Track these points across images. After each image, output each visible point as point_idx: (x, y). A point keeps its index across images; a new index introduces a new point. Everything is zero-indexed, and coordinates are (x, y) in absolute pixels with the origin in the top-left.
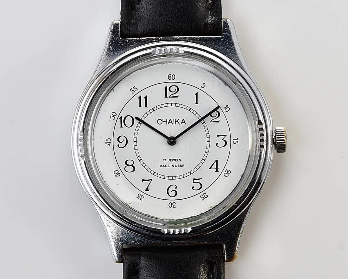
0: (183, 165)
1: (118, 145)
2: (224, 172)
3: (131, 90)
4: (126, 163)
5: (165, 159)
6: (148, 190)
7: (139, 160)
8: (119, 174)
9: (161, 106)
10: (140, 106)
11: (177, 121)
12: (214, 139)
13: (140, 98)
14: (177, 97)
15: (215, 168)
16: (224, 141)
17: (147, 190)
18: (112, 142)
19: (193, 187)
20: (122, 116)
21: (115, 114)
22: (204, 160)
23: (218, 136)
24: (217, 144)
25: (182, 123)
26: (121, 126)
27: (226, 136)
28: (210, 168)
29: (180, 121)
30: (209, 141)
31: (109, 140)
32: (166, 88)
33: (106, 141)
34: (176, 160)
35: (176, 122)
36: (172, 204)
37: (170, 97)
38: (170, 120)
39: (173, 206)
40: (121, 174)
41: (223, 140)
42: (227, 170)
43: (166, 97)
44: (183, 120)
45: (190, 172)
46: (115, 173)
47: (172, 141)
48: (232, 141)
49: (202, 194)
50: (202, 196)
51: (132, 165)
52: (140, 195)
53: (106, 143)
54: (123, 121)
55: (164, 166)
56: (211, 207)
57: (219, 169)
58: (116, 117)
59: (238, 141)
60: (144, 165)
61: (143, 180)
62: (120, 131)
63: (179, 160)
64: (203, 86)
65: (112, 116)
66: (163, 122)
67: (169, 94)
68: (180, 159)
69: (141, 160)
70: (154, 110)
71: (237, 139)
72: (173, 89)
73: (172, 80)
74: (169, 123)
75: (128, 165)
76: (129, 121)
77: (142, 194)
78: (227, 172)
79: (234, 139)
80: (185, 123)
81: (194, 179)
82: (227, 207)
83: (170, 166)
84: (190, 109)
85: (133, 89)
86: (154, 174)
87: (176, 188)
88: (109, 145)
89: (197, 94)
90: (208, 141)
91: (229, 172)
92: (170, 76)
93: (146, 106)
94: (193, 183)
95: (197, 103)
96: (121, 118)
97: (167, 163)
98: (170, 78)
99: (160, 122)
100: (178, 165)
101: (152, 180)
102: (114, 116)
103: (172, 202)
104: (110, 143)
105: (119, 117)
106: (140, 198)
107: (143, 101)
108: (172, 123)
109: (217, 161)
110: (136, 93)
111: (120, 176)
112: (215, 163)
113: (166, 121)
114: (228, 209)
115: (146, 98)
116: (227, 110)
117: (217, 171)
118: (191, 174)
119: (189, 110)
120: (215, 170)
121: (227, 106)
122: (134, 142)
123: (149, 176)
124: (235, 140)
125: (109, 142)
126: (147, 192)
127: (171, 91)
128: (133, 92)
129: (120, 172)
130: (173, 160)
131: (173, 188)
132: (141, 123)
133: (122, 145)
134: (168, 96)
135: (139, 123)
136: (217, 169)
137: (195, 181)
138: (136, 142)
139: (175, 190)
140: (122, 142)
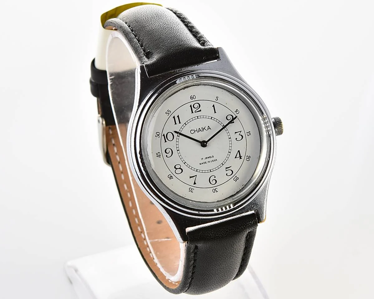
0: (216, 160)
1: (167, 156)
2: (246, 158)
3: (166, 113)
4: (175, 167)
5: (203, 158)
6: (196, 184)
8: (172, 177)
10: (176, 124)
11: (204, 129)
12: (233, 136)
13: (174, 117)
14: (200, 111)
16: (241, 136)
17: (195, 183)
18: (161, 154)
19: (227, 174)
20: (164, 134)
21: (159, 134)
22: (230, 152)
23: (236, 133)
24: (236, 139)
25: (208, 129)
26: (166, 142)
27: (241, 131)
28: (236, 158)
29: (206, 128)
30: (230, 138)
31: (159, 153)
32: (191, 106)
33: (157, 154)
34: (210, 157)
35: (203, 129)
36: (215, 190)
37: (195, 112)
38: (199, 129)
39: (216, 191)
40: (173, 177)
41: (239, 135)
42: (247, 156)
43: (192, 112)
44: (208, 127)
45: (222, 164)
46: (169, 177)
48: (246, 134)
49: (234, 177)
50: (235, 179)
51: (180, 168)
52: (190, 189)
53: (157, 156)
54: (166, 137)
55: (202, 163)
56: (243, 186)
57: (242, 156)
58: (160, 135)
59: (250, 134)
60: (188, 166)
61: (190, 177)
62: (165, 145)
63: (212, 157)
64: (217, 99)
66: (195, 131)
67: (194, 110)
68: (213, 156)
69: (185, 162)
70: (186, 124)
71: (250, 132)
72: (196, 106)
73: (194, 100)
74: (199, 131)
75: (177, 169)
76: (170, 137)
77: (192, 188)
78: (248, 158)
80: (210, 128)
81: (226, 168)
83: (207, 162)
84: (212, 117)
85: (167, 112)
86: (197, 171)
87: (215, 177)
88: (160, 157)
89: (213, 106)
90: (229, 138)
92: (191, 97)
93: (180, 123)
94: (226, 171)
95: (215, 112)
96: (164, 135)
97: (204, 161)
98: (192, 99)
99: (192, 132)
100: (213, 160)
101: (196, 176)
102: (158, 135)
103: (214, 188)
104: (160, 155)
105: (163, 135)
106: (191, 191)
107: (177, 120)
108: (201, 131)
109: (239, 151)
110: (170, 114)
111: (173, 178)
112: (238, 153)
113: (197, 131)
115: (178, 116)
116: (237, 113)
117: (241, 158)
118: (223, 165)
119: (211, 119)
120: (239, 158)
121: (237, 110)
122: (177, 151)
123: (194, 173)
124: (248, 133)
125: (159, 155)
126: (195, 185)
127: (195, 108)
128: (168, 114)
129: (172, 175)
130: (208, 158)
131: (212, 178)
132: (179, 136)
133: (169, 155)
134: (194, 112)
135: (178, 136)
136: (240, 157)
137: (227, 169)
138: (179, 150)
139: (215, 179)
140: (169, 152)
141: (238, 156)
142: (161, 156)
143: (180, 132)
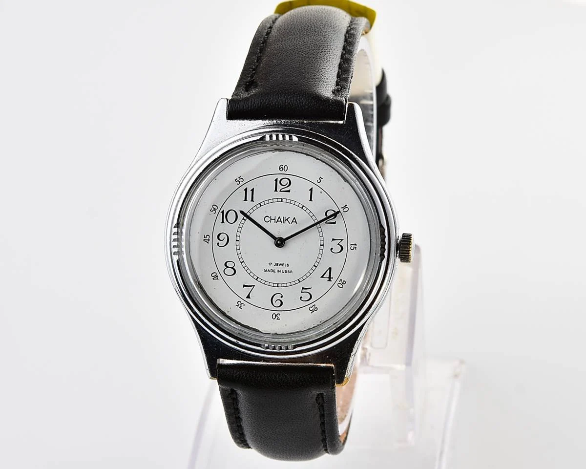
0: (291, 271)
1: (218, 244)
2: (338, 282)
3: (236, 180)
4: (226, 264)
5: (271, 263)
6: (250, 298)
7: (241, 263)
8: (217, 277)
9: (270, 201)
10: (246, 200)
11: (287, 220)
12: (329, 244)
13: (246, 190)
14: (289, 191)
15: (328, 277)
16: (340, 246)
17: (248, 297)
18: (211, 239)
19: (301, 298)
20: (224, 210)
21: (216, 208)
22: (316, 267)
23: (333, 240)
24: (332, 249)
25: (293, 222)
26: (223, 222)
27: (342, 240)
28: (322, 277)
29: (290, 220)
30: (323, 245)
31: (208, 237)
32: (276, 180)
33: (204, 237)
34: (283, 264)
35: (285, 220)
36: (276, 316)
37: (280, 191)
38: (279, 218)
39: (277, 318)
40: (219, 277)
41: (338, 244)
42: (341, 280)
43: (276, 190)
44: (294, 218)
45: (299, 280)
46: (213, 275)
47: (280, 242)
48: (349, 246)
49: (311, 305)
50: (311, 309)
51: (232, 268)
52: (239, 303)
53: (204, 240)
54: (225, 216)
55: (269, 271)
56: (320, 322)
57: (332, 278)
58: (217, 211)
59: (356, 247)
60: (246, 268)
61: (244, 286)
62: (220, 228)
63: (286, 265)
64: (319, 181)
65: (213, 209)
66: (271, 219)
67: (279, 187)
68: (288, 264)
69: (243, 262)
70: (261, 206)
71: (356, 245)
72: (284, 182)
73: (283, 172)
74: (278, 221)
75: (227, 267)
76: (231, 217)
77: (243, 302)
78: (341, 283)
79: (351, 245)
80: (296, 222)
81: (303, 288)
82: (338, 323)
83: (276, 271)
84: (303, 206)
85: (238, 179)
86: (257, 280)
87: (282, 297)
88: (208, 243)
89: (311, 190)
90: (321, 245)
91: (344, 283)
92: (281, 166)
93: (252, 200)
94: (302, 292)
95: (311, 200)
96: (223, 212)
97: (273, 267)
98: (282, 169)
99: (267, 219)
100: (286, 271)
101: (254, 286)
102: (215, 210)
103: (276, 313)
104: (209, 240)
105: (221, 211)
106: (240, 306)
107: (249, 195)
108: (281, 221)
109: (330, 269)
110: (241, 184)
111: (218, 279)
112: (329, 271)
113: (275, 219)
114: (339, 326)
115: (253, 190)
116: (345, 210)
117: (330, 280)
118: (300, 282)
119: (302, 208)
120: (328, 279)
121: (346, 205)
122: (237, 240)
123: (251, 282)
124: (353, 246)
125: (207, 239)
126: (248, 300)
127: (283, 185)
128: (238, 183)
129: (218, 274)
130: (280, 265)
131: (278, 297)
132: (245, 220)
133: (222, 243)
134: (278, 190)
135: (243, 219)
136: (330, 278)
137: (304, 290)
138: (239, 241)
139: (281, 299)
140: (223, 240)
141: (327, 275)
142: (210, 242)
143: (248, 214)
